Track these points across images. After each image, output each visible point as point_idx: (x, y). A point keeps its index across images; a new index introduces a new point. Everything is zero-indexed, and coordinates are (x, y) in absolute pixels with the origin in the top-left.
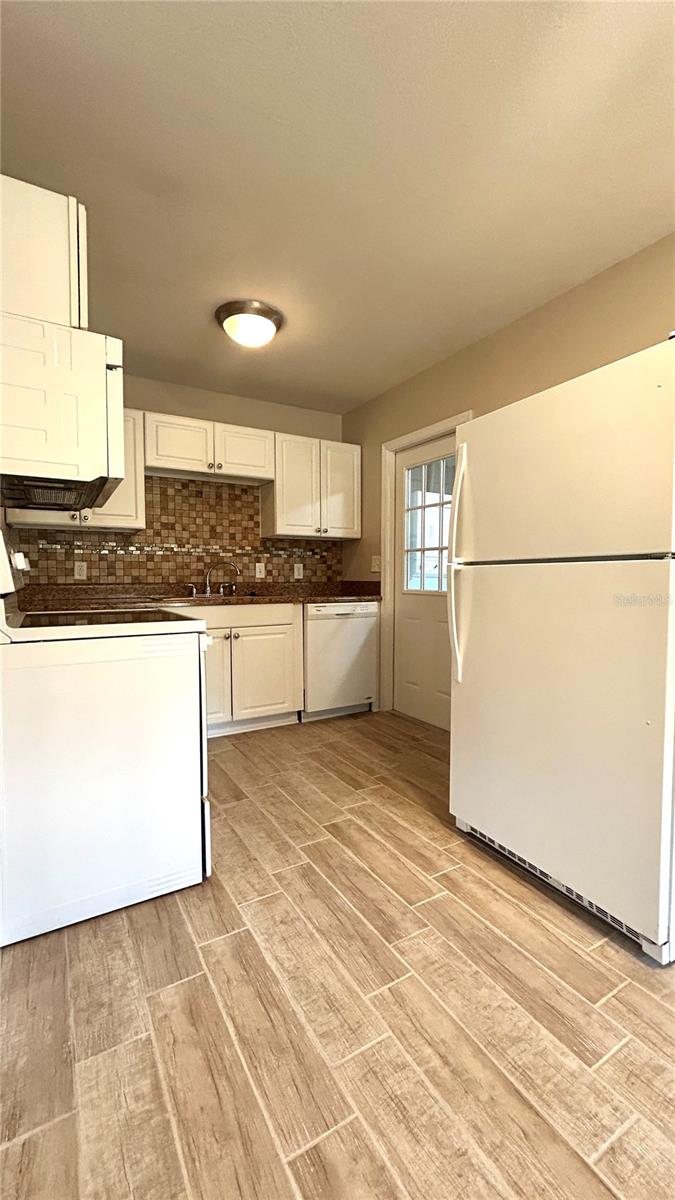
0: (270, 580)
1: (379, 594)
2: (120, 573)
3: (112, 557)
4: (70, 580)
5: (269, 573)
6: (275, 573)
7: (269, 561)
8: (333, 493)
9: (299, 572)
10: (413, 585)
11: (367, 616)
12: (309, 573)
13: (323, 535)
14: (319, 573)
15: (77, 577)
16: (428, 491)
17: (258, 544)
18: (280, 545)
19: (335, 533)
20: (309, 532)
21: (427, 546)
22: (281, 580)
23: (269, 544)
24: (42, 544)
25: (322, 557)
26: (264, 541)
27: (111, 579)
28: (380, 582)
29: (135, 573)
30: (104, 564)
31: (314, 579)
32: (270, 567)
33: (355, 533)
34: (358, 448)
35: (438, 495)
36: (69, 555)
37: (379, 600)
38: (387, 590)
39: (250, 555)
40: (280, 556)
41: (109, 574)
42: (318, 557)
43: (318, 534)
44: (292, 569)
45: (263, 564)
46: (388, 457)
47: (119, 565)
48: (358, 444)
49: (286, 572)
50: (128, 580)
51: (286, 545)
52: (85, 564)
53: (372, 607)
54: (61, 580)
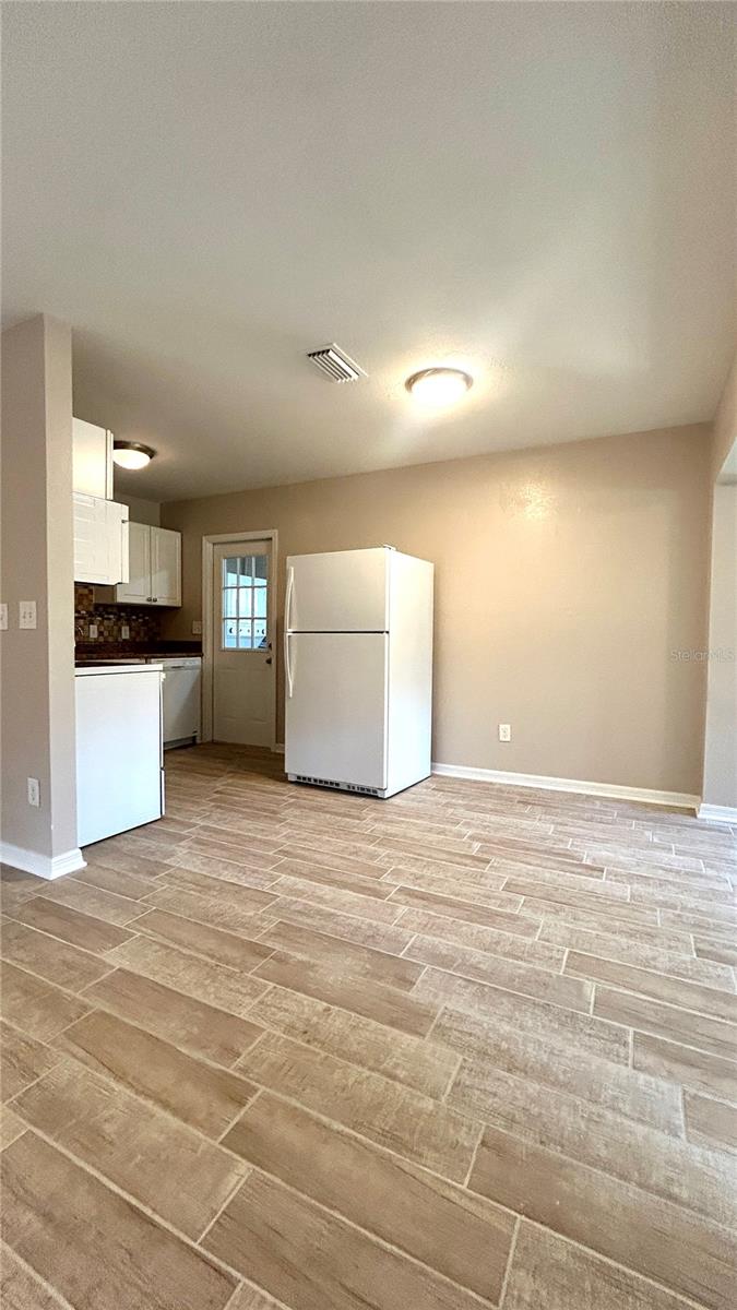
0: (101, 639)
1: (201, 651)
5: (101, 633)
6: (106, 633)
7: (101, 623)
8: (160, 570)
9: (126, 634)
10: (229, 643)
11: (193, 668)
12: (133, 633)
13: (154, 603)
14: (142, 634)
16: (243, 574)
17: (91, 609)
18: (110, 610)
19: (161, 602)
20: (142, 601)
21: (241, 616)
22: (111, 639)
23: (101, 609)
25: (145, 620)
26: (97, 606)
28: (201, 643)
31: (138, 640)
32: (102, 629)
33: (177, 603)
34: (179, 534)
35: (250, 578)
37: (202, 656)
38: (207, 648)
39: (85, 618)
40: (110, 619)
42: (140, 620)
43: (148, 603)
44: (120, 630)
45: (96, 627)
46: (207, 547)
48: (179, 531)
49: (115, 633)
51: (115, 610)
53: (197, 661)
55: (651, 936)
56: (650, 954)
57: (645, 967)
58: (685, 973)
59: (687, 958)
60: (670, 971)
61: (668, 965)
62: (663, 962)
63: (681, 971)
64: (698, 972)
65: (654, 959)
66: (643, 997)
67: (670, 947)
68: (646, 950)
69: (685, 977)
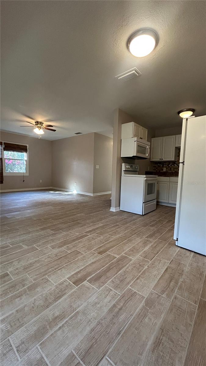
2: (172, 170)
3: (171, 167)
4: (163, 171)
15: (164, 171)
24: (159, 165)
27: (170, 171)
29: (175, 170)
30: (169, 168)
36: (163, 167)
41: (170, 170)
47: (172, 168)
50: (174, 172)
52: (165, 168)
54: (161, 171)
55: (25, 268)
56: (21, 263)
57: (19, 259)
58: (8, 265)
59: (10, 270)
60: (12, 262)
61: (14, 263)
62: (16, 263)
63: (9, 264)
64: (5, 268)
65: (18, 262)
66: (14, 252)
67: (17, 269)
68: (23, 263)
69: (7, 264)
